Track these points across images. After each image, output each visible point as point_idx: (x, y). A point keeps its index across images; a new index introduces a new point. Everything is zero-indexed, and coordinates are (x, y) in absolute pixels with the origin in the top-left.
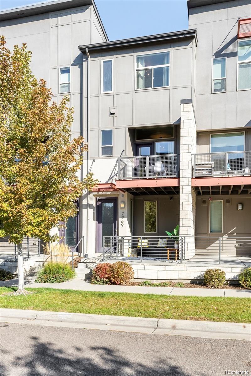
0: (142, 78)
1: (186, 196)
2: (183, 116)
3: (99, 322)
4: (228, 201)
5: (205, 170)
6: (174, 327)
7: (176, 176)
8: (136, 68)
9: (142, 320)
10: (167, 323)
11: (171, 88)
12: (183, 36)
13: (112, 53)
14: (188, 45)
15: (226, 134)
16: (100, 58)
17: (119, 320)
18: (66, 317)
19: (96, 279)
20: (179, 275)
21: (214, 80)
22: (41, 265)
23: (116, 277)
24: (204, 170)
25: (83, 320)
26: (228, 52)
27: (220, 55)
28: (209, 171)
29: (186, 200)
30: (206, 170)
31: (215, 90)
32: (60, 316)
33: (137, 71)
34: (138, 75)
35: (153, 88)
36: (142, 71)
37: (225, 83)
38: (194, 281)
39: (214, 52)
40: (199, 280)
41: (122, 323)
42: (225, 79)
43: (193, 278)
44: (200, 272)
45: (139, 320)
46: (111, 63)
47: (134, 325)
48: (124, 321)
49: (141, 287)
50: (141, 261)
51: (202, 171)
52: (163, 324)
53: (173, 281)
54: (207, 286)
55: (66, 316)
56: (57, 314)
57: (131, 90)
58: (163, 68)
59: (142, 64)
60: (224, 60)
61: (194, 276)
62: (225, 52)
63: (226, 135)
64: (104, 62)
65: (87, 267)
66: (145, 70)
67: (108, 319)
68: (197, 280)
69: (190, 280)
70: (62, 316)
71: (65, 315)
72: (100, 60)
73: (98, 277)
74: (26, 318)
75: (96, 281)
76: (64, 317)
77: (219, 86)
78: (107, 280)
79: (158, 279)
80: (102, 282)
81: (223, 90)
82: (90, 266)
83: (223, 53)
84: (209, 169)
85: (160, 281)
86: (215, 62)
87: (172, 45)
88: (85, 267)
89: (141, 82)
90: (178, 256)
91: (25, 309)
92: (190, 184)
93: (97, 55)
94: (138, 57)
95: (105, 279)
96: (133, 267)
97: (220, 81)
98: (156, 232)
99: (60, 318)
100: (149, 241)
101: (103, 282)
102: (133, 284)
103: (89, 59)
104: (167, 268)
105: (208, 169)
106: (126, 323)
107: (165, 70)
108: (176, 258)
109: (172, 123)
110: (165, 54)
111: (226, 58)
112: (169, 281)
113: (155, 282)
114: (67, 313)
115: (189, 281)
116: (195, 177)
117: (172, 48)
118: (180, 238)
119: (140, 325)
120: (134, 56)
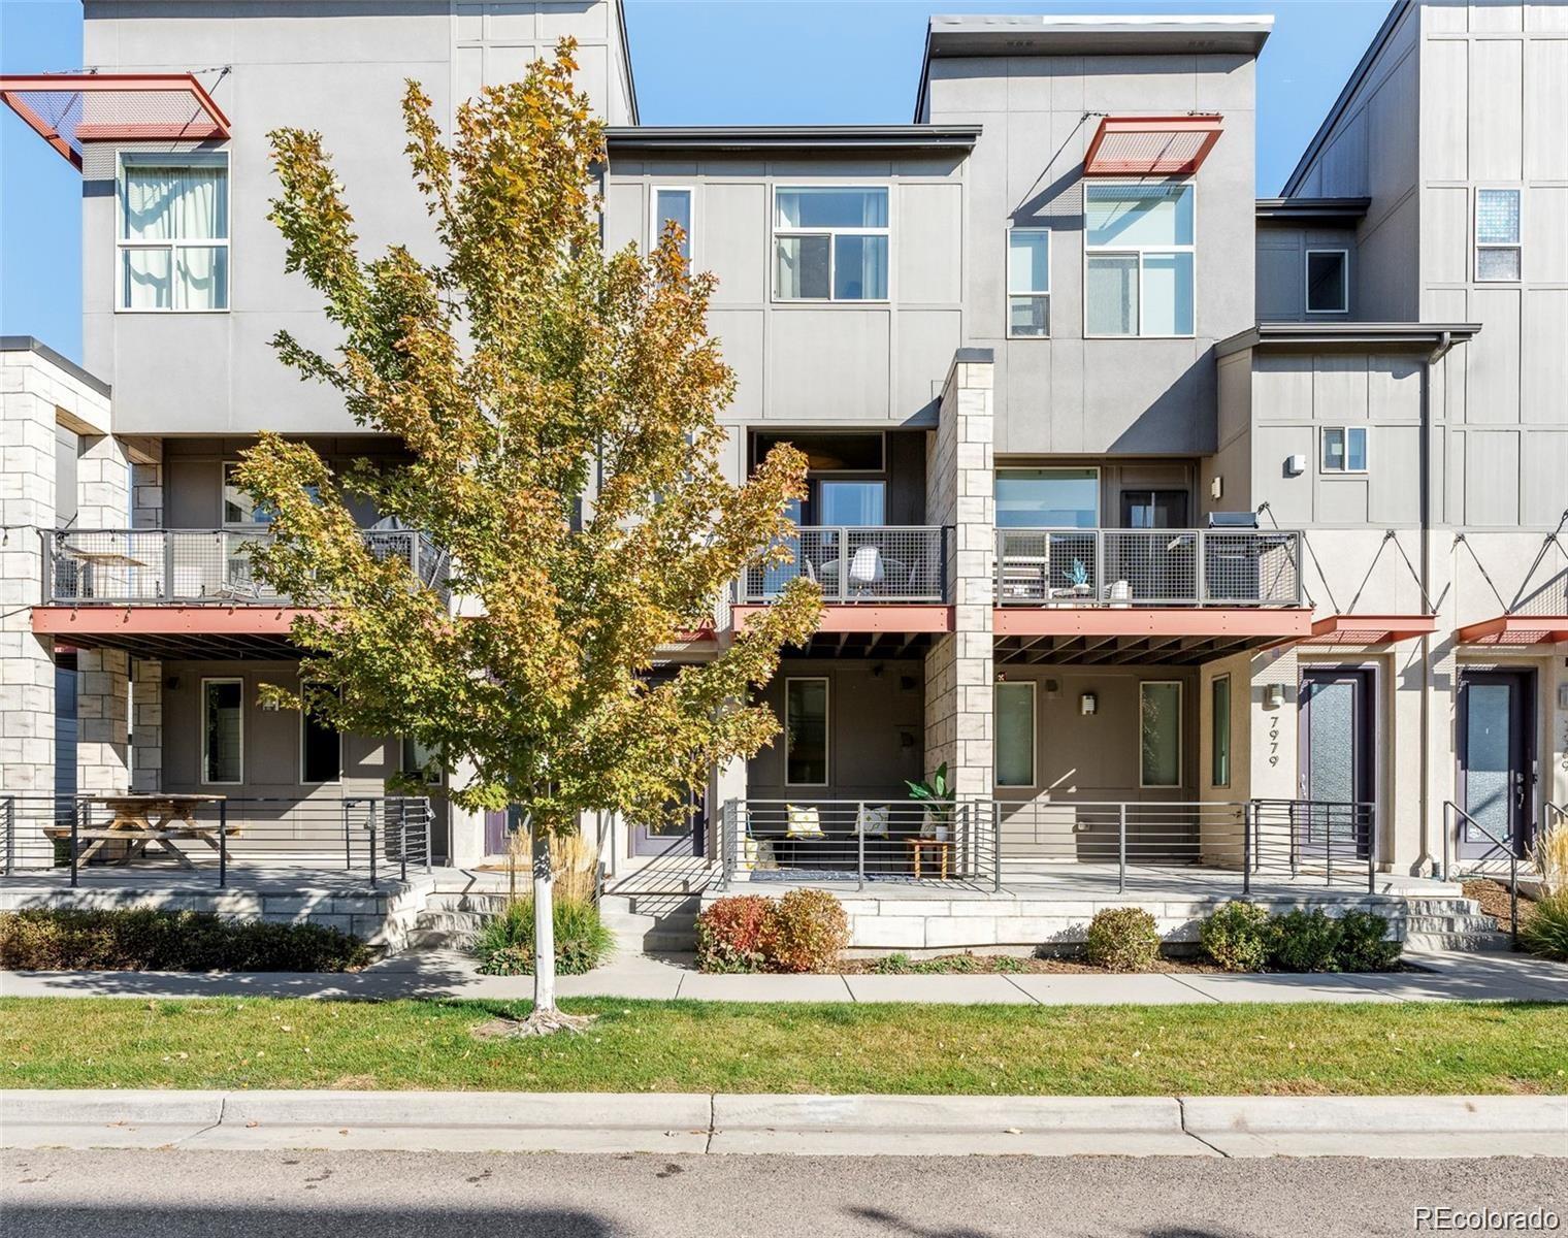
0: (790, 263)
1: (977, 665)
2: (966, 402)
3: (966, 1123)
4: (1051, 686)
5: (1020, 582)
6: (1240, 1126)
7: (939, 598)
8: (776, 230)
9: (1124, 1107)
10: (1212, 1111)
11: (894, 308)
12: (938, 143)
13: (691, 166)
14: (947, 174)
15: (1040, 471)
16: (646, 179)
17: (1040, 1112)
18: (837, 1112)
19: (721, 953)
20: (996, 932)
21: (1012, 296)
22: (456, 908)
23: (799, 945)
24: (1016, 582)
25: (906, 1119)
26: (1056, 213)
27: (1028, 218)
28: (1033, 587)
29: (977, 679)
30: (1025, 582)
31: (1015, 329)
32: (811, 1109)
33: (779, 237)
34: (781, 253)
35: (833, 300)
36: (790, 240)
37: (1048, 311)
38: (1047, 950)
39: (1012, 209)
40: (1063, 944)
41: (1053, 1123)
42: (1047, 297)
43: (1044, 940)
44: (1065, 920)
45: (1113, 1106)
46: (684, 199)
47: (1100, 1125)
48: (1060, 1113)
49: (881, 976)
50: (861, 887)
51: (1012, 586)
52: (1201, 1116)
53: (976, 952)
54: (1106, 967)
55: (833, 1108)
56: (796, 1104)
57: (755, 297)
58: (859, 238)
59: (790, 218)
60: (1044, 238)
61: (1044, 933)
62: (1044, 212)
63: (1040, 475)
64: (661, 193)
65: (633, 910)
66: (803, 238)
67: (1002, 1112)
68: (1056, 945)
69: (1033, 948)
70: (819, 1109)
71: (829, 1103)
72: (646, 187)
73: (730, 947)
74: (686, 1129)
75: (722, 963)
76: (825, 1113)
77: (1027, 319)
78: (762, 957)
79: (925, 948)
80: (742, 964)
81: (1040, 331)
82: (646, 905)
83: (1037, 214)
84: (1034, 581)
85: (932, 954)
86: (1017, 240)
87: (896, 167)
88: (628, 910)
89: (789, 277)
90: (951, 867)
91: (648, 1090)
92: (989, 626)
93: (637, 166)
94: (780, 191)
95: (753, 956)
96: (846, 906)
97: (1029, 301)
98: (827, 784)
99: (812, 1116)
100: (822, 817)
101: (747, 965)
102: (848, 968)
103: (607, 176)
104: (958, 908)
105: (1029, 581)
106: (1070, 1123)
107: (867, 244)
108: (944, 871)
109: (898, 424)
110: (869, 195)
111: (1050, 231)
112: (962, 951)
113: (917, 955)
114: (828, 1097)
115: (1028, 952)
116: (1003, 605)
117: (896, 178)
118: (959, 807)
119: (1122, 1125)
120: (768, 187)
